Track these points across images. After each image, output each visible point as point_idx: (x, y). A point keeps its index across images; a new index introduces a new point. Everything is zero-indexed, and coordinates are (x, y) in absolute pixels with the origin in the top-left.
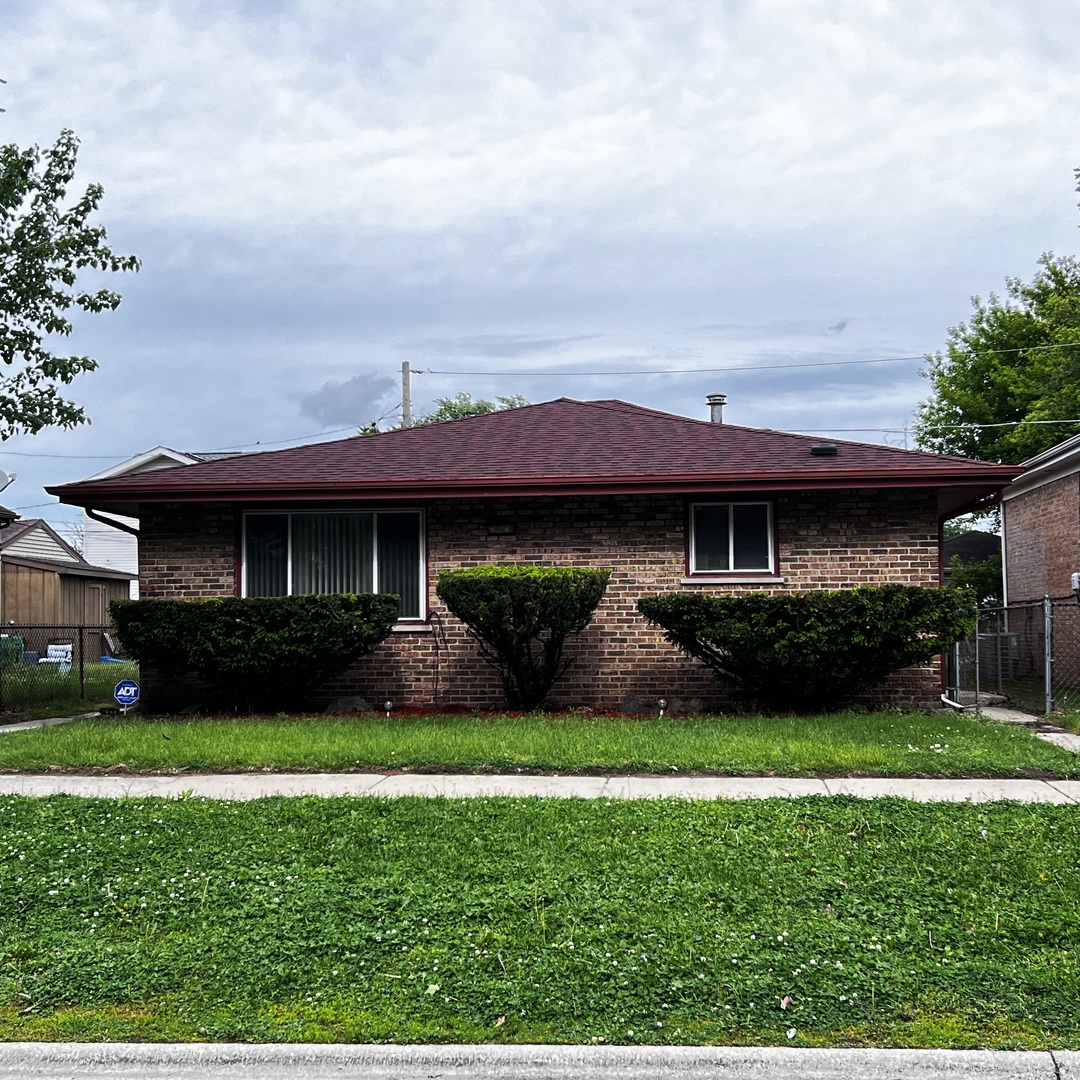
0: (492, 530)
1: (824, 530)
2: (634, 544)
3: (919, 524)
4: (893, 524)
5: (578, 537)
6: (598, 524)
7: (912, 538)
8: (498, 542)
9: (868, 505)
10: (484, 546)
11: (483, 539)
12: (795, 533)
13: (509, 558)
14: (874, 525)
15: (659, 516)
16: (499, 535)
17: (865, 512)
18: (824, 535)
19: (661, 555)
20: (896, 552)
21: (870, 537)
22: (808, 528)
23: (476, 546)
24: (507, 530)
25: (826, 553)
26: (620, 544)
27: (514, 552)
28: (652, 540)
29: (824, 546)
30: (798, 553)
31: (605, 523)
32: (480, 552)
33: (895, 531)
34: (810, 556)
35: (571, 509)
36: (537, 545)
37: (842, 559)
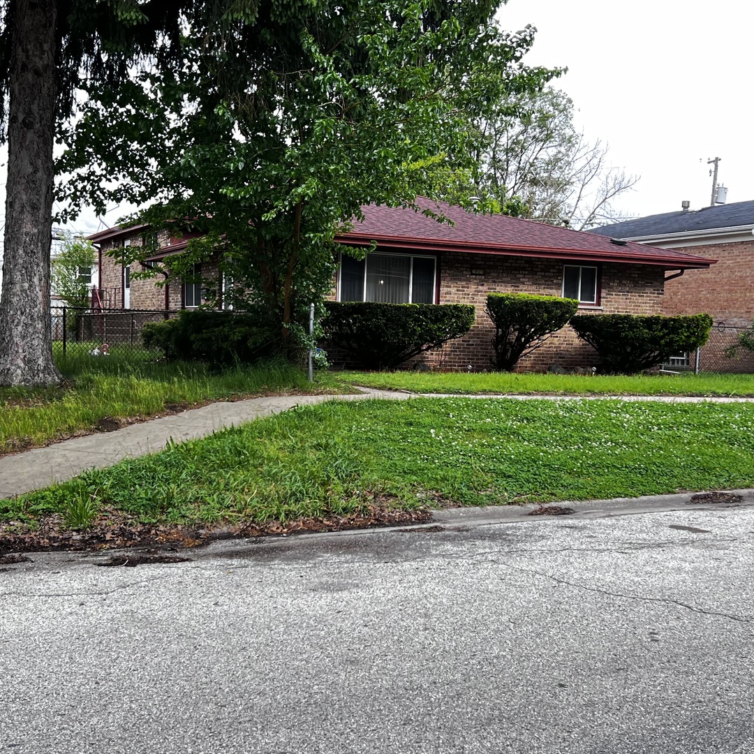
0: (474, 272)
1: (620, 284)
2: (539, 284)
3: (657, 284)
4: (648, 283)
5: (514, 279)
6: (524, 272)
7: (654, 290)
8: (475, 279)
9: (638, 272)
10: (468, 280)
11: (468, 276)
12: (608, 284)
13: (480, 287)
14: (640, 282)
15: (551, 270)
16: (476, 275)
17: (637, 276)
18: (620, 286)
19: (551, 291)
20: (647, 296)
21: (638, 288)
22: (614, 282)
23: (464, 281)
24: (481, 273)
25: (620, 295)
26: (533, 284)
27: (483, 285)
28: (547, 283)
29: (620, 292)
30: (609, 294)
31: (527, 272)
32: (467, 284)
33: (648, 286)
34: (614, 296)
35: (511, 263)
36: (494, 282)
37: (626, 299)
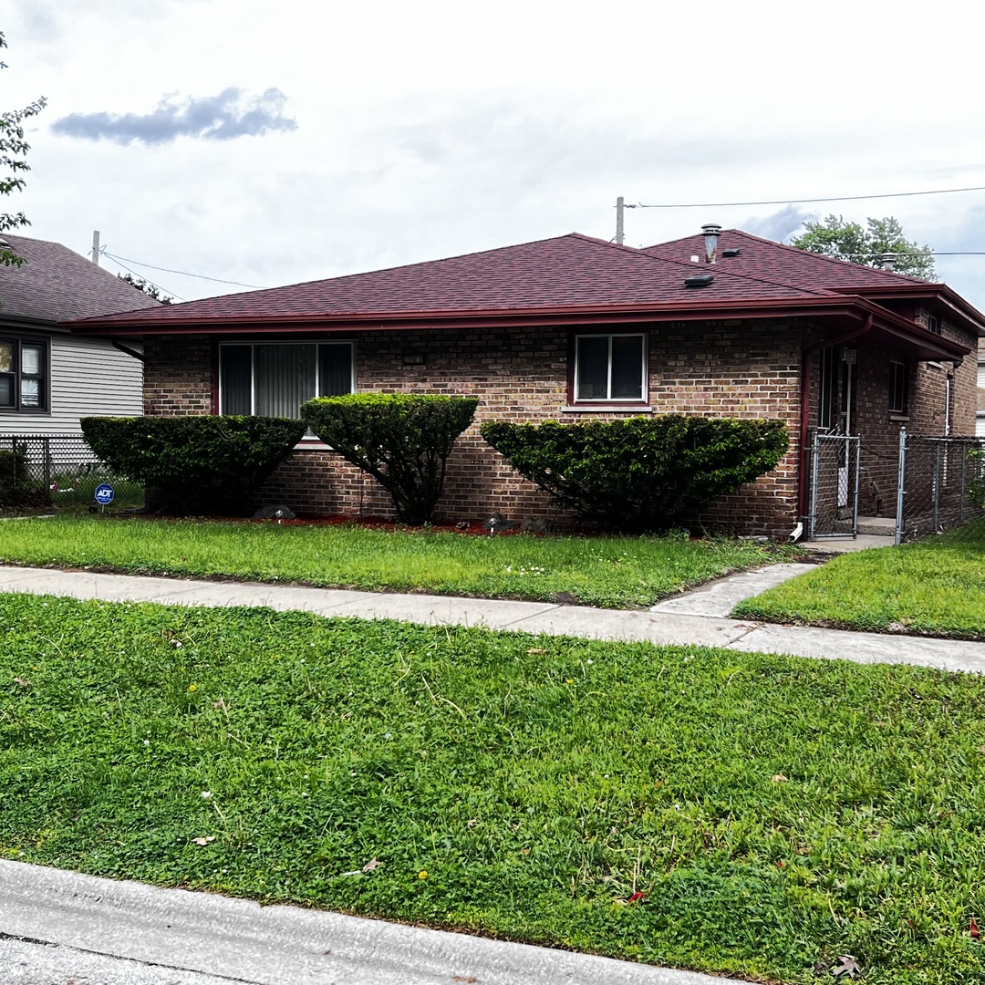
1: (691, 361)
2: (524, 373)
3: (779, 355)
4: (754, 355)
5: (477, 367)
6: (494, 355)
7: (772, 368)
8: (412, 371)
9: (732, 336)
10: (400, 375)
11: (399, 368)
12: (664, 364)
13: (421, 385)
14: (737, 356)
15: (545, 348)
16: (412, 365)
17: (729, 343)
18: (690, 366)
19: (546, 384)
20: (756, 382)
21: (732, 367)
22: (677, 359)
23: (394, 375)
24: (418, 360)
25: (692, 383)
26: (512, 373)
27: (424, 381)
28: (539, 370)
29: (690, 377)
30: (667, 383)
31: (500, 354)
32: (397, 380)
33: (756, 362)
34: (677, 385)
35: (471, 341)
36: (443, 374)
37: (706, 389)
